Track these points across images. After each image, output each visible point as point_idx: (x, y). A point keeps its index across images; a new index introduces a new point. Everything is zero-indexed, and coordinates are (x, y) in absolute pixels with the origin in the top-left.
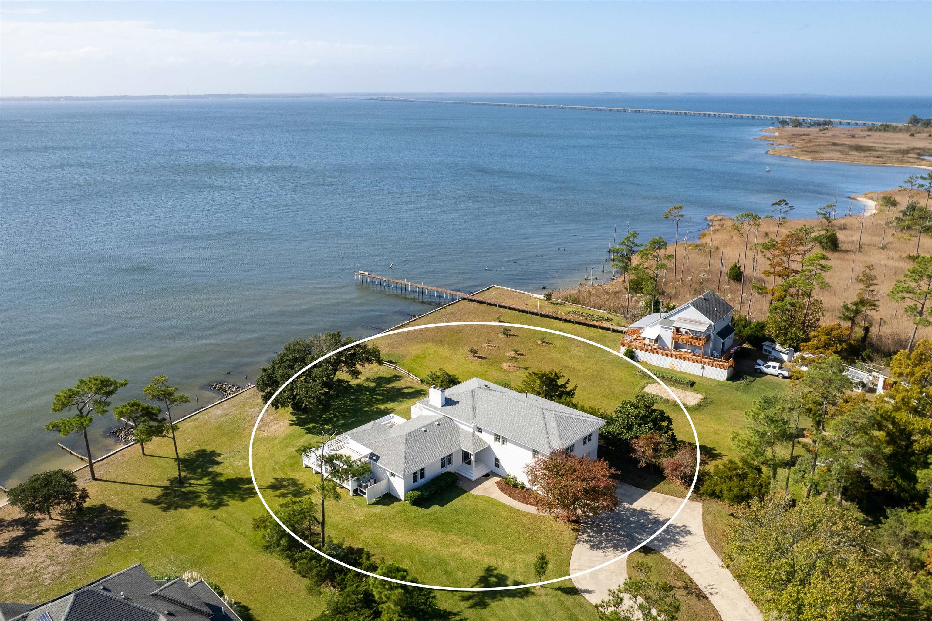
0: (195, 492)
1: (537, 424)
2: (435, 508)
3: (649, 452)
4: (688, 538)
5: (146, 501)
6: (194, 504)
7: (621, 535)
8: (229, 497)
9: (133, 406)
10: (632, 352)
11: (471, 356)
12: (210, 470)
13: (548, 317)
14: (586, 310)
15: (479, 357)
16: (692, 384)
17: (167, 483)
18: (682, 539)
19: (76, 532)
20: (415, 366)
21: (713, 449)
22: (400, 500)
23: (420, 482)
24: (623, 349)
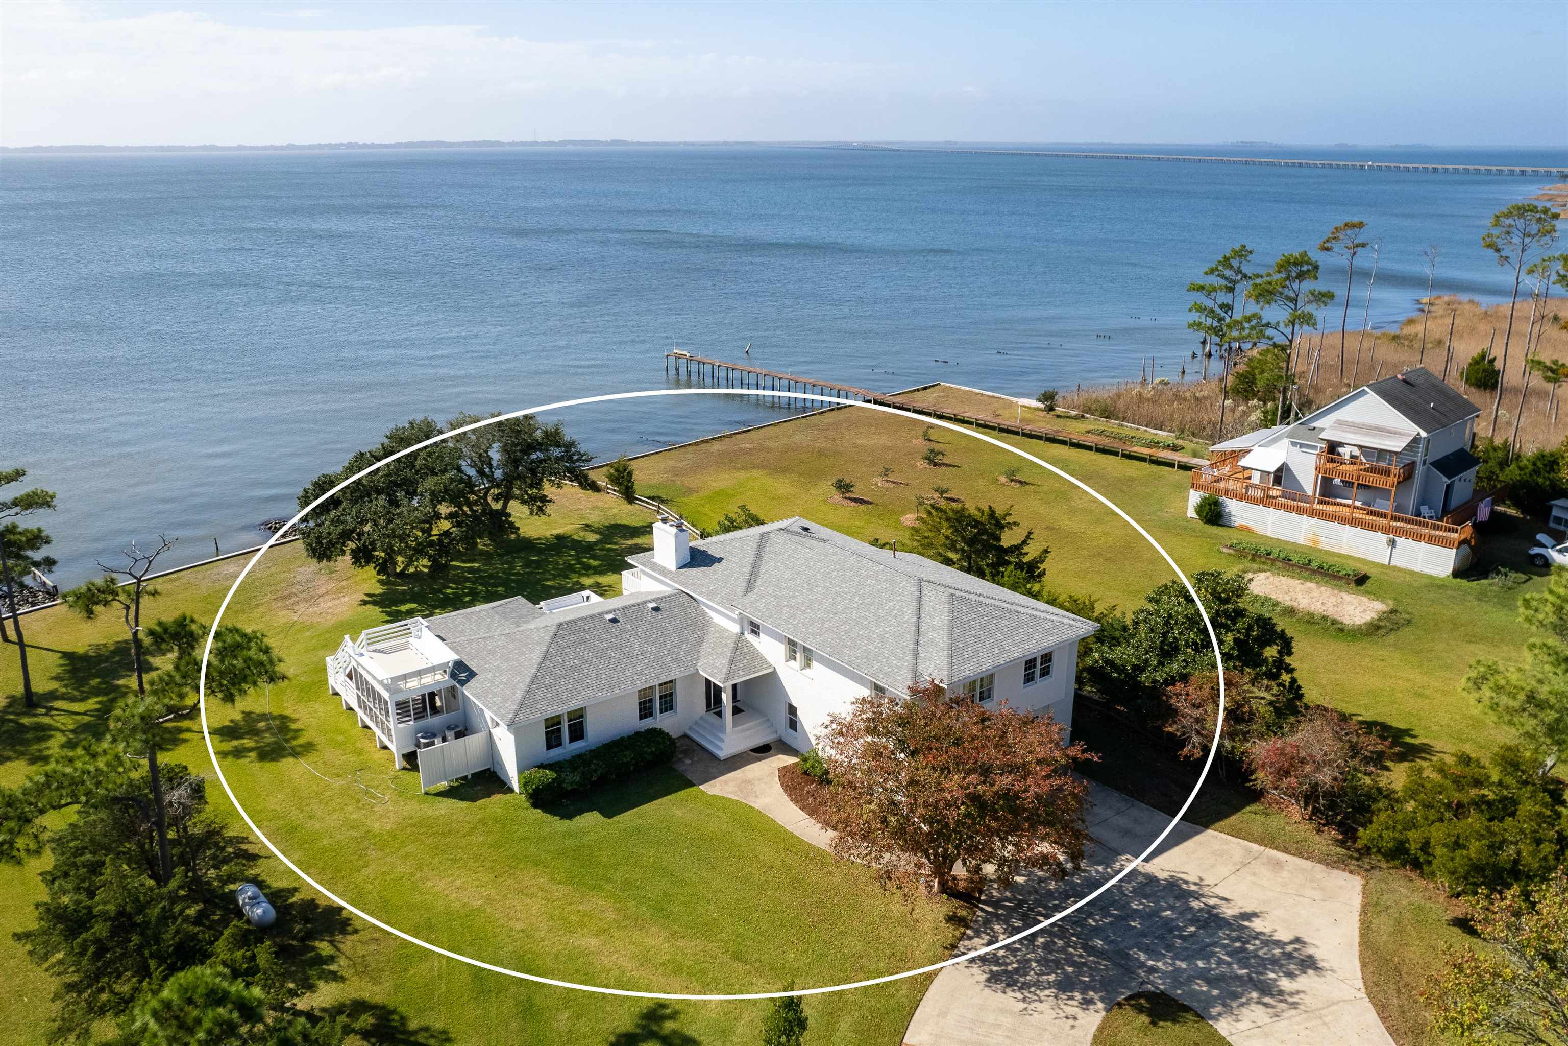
0: (47, 728)
1: (896, 617)
2: (591, 820)
4: (1306, 981)
7: (1091, 950)
10: (1216, 503)
11: (838, 496)
13: (1039, 438)
14: (1129, 428)
15: (855, 500)
16: (1361, 580)
18: (1285, 984)
20: (706, 510)
21: (1407, 732)
22: (511, 790)
23: (569, 748)
24: (1195, 497)
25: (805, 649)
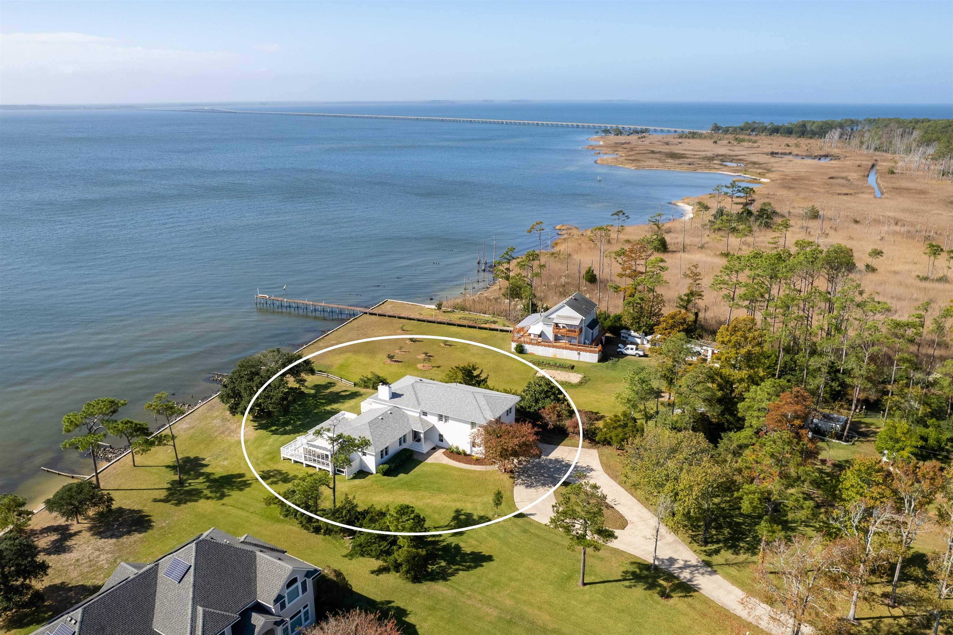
0: (197, 489)
1: (471, 404)
2: (402, 476)
3: (554, 417)
4: (592, 473)
5: (155, 500)
6: (201, 498)
7: (545, 477)
8: (228, 489)
9: (126, 423)
10: (521, 346)
11: (390, 361)
12: (202, 471)
13: (444, 323)
14: (474, 315)
15: (396, 361)
16: (573, 367)
17: (169, 486)
18: (588, 474)
19: (108, 530)
20: (344, 373)
21: (598, 413)
22: (372, 474)
23: (386, 457)
24: (514, 345)
25: (445, 417)
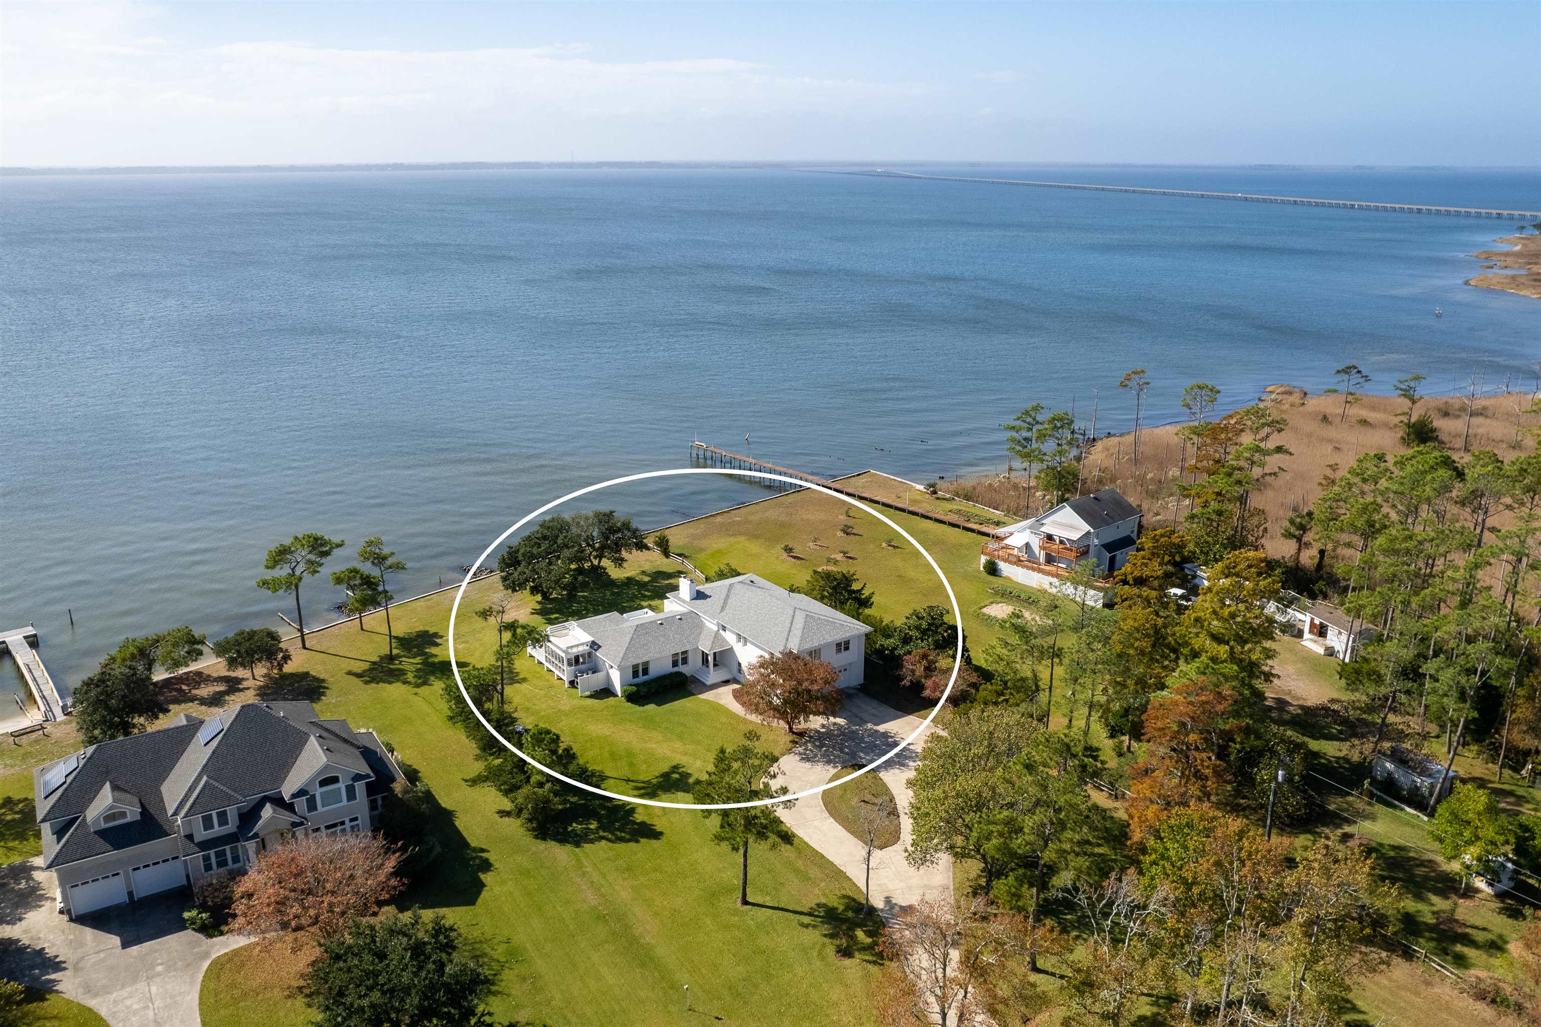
0: (403, 670)
1: (782, 624)
2: (651, 707)
3: (920, 670)
5: (350, 673)
6: (398, 681)
7: (843, 753)
8: (437, 678)
9: (352, 572)
10: (994, 564)
11: (785, 555)
12: (427, 650)
13: (920, 515)
14: (976, 509)
15: (795, 557)
17: (378, 659)
19: (276, 693)
20: (709, 562)
22: (617, 696)
23: (642, 678)
24: (983, 559)
25: (745, 637)
